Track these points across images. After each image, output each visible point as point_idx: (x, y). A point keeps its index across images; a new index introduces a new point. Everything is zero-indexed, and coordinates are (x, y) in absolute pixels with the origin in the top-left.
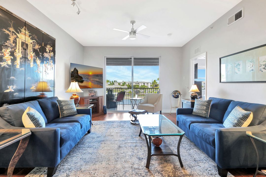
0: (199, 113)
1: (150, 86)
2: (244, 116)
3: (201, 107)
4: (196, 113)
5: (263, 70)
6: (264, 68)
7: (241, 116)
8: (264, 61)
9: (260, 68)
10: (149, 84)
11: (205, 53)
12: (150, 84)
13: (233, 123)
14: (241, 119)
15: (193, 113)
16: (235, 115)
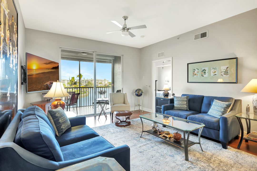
0: (181, 108)
1: (67, 84)
2: (228, 105)
3: (182, 102)
4: (178, 108)
5: (223, 75)
6: (224, 74)
7: (225, 106)
8: (224, 70)
9: (221, 74)
10: (65, 82)
11: (171, 58)
12: (67, 81)
13: (221, 111)
14: (226, 108)
15: (175, 108)
16: (221, 106)
